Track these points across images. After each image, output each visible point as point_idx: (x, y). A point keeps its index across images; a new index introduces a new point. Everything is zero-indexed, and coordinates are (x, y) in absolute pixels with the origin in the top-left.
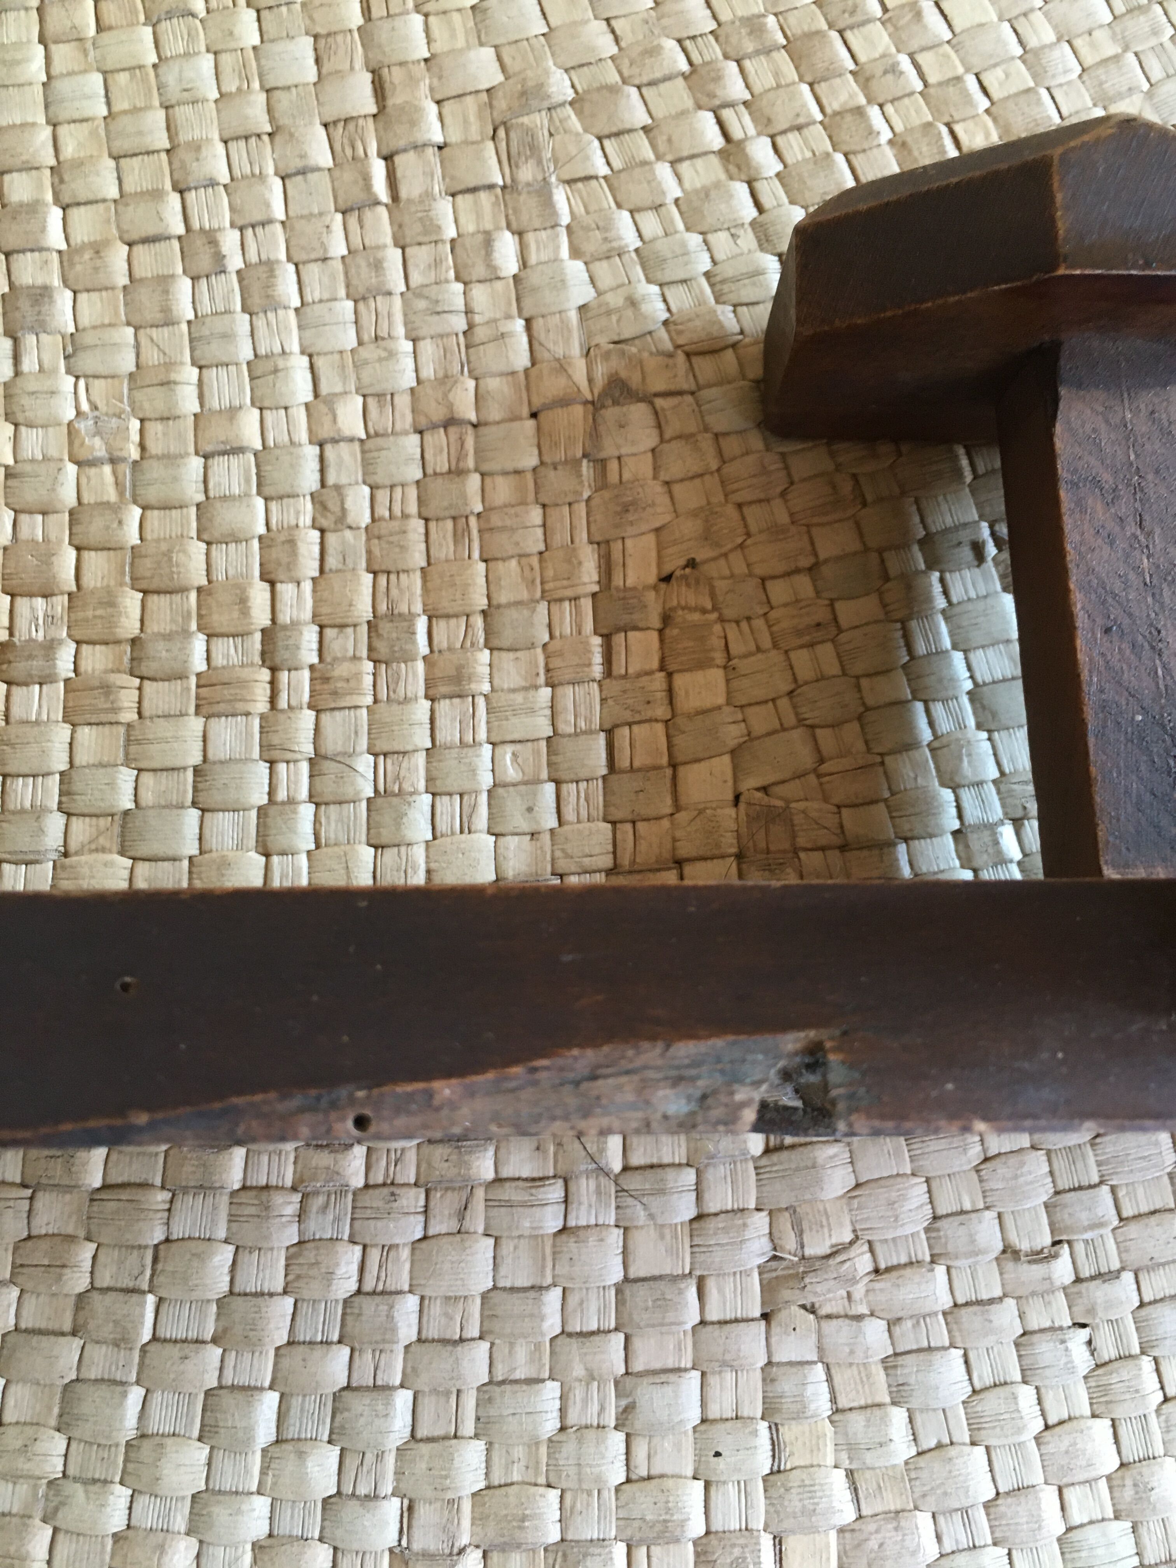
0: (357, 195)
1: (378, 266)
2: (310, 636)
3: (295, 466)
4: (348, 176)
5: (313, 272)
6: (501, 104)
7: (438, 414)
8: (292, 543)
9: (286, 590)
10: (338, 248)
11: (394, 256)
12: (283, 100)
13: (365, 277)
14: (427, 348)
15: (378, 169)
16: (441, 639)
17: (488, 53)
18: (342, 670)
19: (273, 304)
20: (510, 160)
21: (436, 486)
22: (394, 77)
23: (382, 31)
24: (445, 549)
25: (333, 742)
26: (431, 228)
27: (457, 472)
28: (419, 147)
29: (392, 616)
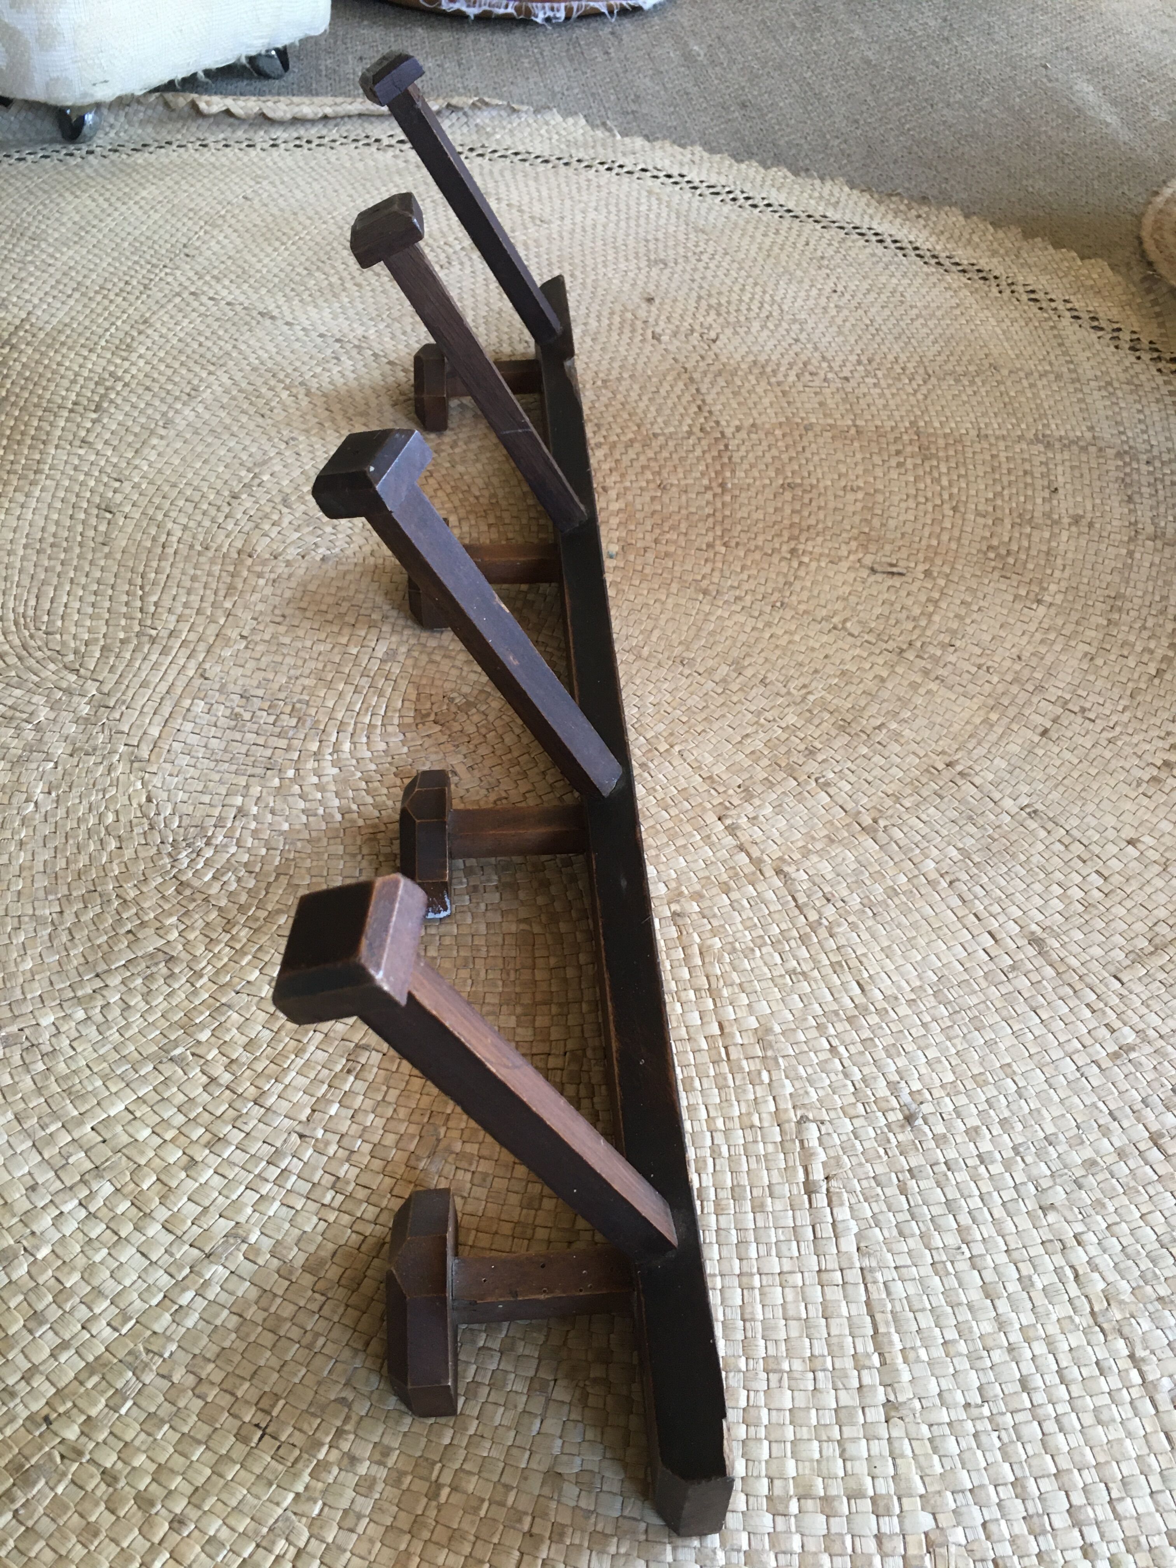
0: (716, 1058)
1: (725, 1079)
2: (712, 1190)
3: (704, 1138)
4: (713, 1052)
5: (704, 1080)
6: (760, 1033)
7: (748, 1124)
8: (705, 1161)
9: (704, 1176)
10: (712, 1073)
11: (730, 1076)
12: (692, 1030)
13: (721, 1082)
14: (743, 1104)
15: (723, 1051)
16: (755, 1194)
17: (753, 1018)
18: (724, 1202)
19: (694, 1089)
20: (764, 1049)
21: (750, 1146)
22: (726, 1024)
23: (721, 1011)
24: (753, 1165)
25: (723, 1225)
26: (741, 1068)
27: (755, 1141)
28: (735, 1045)
29: (739, 1185)
